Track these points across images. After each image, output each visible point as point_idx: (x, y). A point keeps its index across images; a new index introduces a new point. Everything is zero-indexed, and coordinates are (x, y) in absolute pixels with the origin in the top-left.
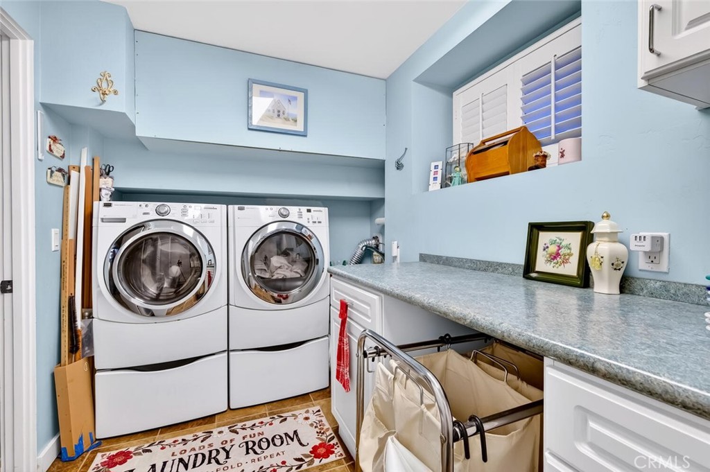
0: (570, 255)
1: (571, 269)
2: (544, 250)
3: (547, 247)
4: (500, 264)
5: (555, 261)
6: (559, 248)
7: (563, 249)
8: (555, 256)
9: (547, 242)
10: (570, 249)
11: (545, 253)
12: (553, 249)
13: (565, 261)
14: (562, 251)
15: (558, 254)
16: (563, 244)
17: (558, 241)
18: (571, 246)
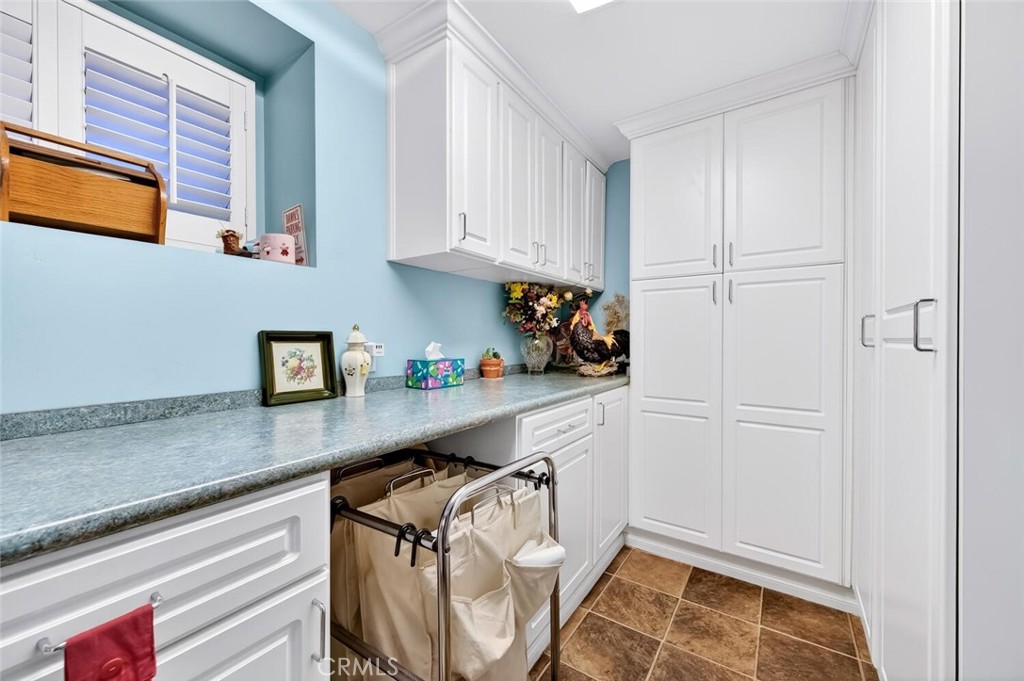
0: (314, 367)
1: (317, 382)
2: (283, 365)
3: (287, 361)
4: (204, 398)
5: (299, 376)
6: (301, 361)
7: (305, 362)
8: (297, 372)
9: (286, 355)
10: (312, 360)
11: (284, 368)
12: (293, 363)
13: (310, 375)
14: (305, 364)
15: (301, 368)
16: (304, 356)
17: (298, 353)
18: (313, 357)
